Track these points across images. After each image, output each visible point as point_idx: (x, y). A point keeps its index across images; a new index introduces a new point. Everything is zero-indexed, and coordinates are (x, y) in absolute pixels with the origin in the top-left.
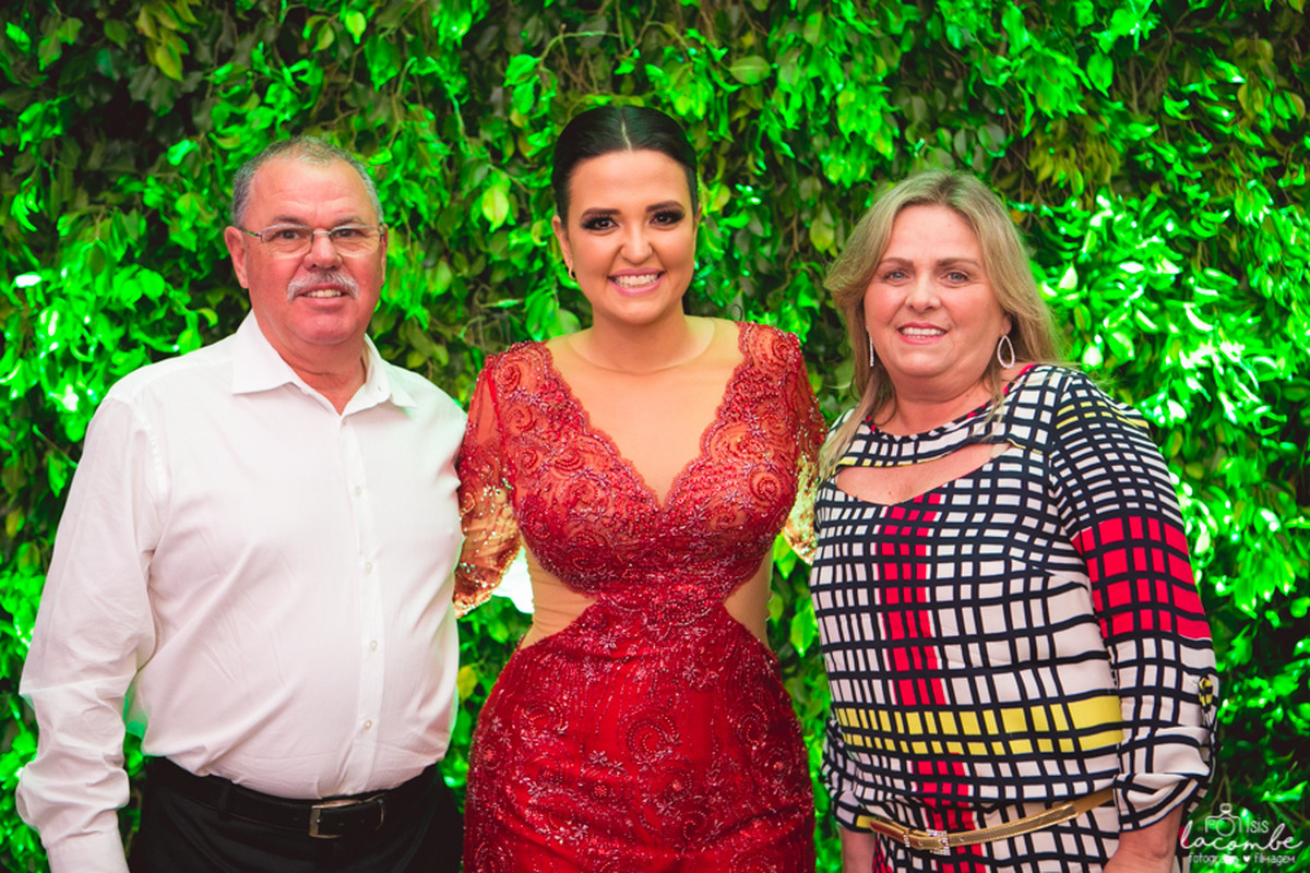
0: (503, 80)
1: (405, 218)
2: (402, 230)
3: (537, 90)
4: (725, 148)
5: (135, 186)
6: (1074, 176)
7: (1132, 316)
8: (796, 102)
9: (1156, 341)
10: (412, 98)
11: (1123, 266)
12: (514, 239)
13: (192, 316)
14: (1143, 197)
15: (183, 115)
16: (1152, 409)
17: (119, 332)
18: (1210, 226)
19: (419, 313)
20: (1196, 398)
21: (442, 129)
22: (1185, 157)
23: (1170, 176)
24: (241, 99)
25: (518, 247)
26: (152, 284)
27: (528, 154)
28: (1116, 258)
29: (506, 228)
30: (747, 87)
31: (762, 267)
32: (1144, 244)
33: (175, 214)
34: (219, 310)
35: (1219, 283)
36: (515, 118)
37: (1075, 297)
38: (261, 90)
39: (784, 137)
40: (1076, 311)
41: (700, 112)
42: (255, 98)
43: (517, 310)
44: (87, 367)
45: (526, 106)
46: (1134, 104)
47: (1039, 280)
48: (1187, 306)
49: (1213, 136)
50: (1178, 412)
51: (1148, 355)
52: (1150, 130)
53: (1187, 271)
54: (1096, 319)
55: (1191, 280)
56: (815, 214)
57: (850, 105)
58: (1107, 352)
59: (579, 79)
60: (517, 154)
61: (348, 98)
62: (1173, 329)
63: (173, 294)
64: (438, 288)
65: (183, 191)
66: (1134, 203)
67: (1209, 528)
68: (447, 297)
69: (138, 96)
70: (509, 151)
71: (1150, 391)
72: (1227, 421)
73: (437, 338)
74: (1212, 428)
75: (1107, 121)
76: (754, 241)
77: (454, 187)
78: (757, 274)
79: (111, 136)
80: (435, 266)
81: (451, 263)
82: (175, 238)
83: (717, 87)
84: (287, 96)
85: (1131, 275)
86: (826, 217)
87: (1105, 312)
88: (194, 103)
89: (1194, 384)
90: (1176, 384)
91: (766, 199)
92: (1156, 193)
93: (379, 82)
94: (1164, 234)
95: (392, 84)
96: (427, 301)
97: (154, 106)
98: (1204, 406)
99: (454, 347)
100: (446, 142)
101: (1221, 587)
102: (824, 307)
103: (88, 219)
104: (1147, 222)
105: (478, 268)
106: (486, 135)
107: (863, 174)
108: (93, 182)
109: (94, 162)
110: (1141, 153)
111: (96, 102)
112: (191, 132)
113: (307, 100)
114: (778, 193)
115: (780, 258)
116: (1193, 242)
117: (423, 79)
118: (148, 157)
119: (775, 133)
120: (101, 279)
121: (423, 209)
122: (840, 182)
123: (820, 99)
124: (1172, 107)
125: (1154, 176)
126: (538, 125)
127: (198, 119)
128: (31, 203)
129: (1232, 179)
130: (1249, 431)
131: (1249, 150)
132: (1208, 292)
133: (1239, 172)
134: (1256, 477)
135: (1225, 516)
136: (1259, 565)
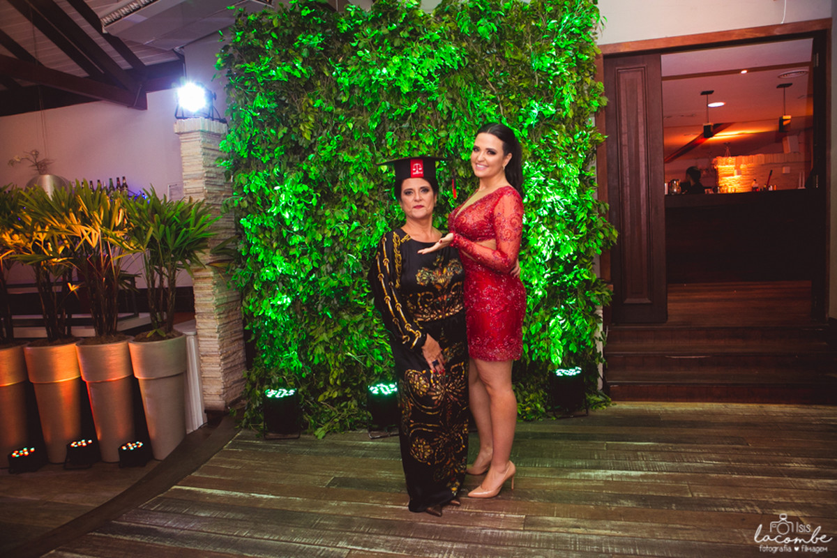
0: (384, 138)
1: (363, 170)
2: (362, 173)
3: (393, 140)
4: (438, 152)
5: (301, 165)
7: (534, 190)
8: (454, 141)
9: (540, 196)
10: (364, 143)
11: (532, 178)
12: (388, 175)
13: (314, 195)
14: (536, 161)
15: (311, 149)
16: (540, 212)
17: (298, 199)
18: (552, 169)
19: (366, 193)
20: (549, 209)
21: (370, 149)
22: (546, 152)
23: (542, 157)
24: (324, 144)
25: (390, 177)
26: (305, 187)
27: (391, 155)
28: (530, 176)
29: (386, 172)
30: (442, 138)
31: (447, 180)
32: (536, 173)
33: (311, 172)
34: (320, 193)
35: (554, 182)
36: (388, 147)
38: (329, 142)
39: (451, 149)
41: (431, 144)
42: (328, 144)
43: (389, 192)
44: (291, 208)
45: (390, 144)
46: (534, 140)
48: (547, 188)
49: (552, 147)
50: (546, 213)
51: (538, 200)
52: (537, 146)
53: (547, 179)
55: (547, 182)
56: (459, 167)
57: (467, 141)
58: (529, 199)
59: (402, 137)
60: (389, 155)
61: (349, 143)
62: (544, 193)
63: (310, 190)
64: (371, 187)
65: (312, 166)
66: (533, 163)
67: (553, 240)
68: (373, 189)
69: (301, 144)
70: (387, 155)
71: (539, 208)
72: (557, 215)
73: (370, 199)
74: (554, 216)
75: (527, 144)
76: (445, 174)
77: (374, 163)
78: (446, 181)
79: (295, 153)
80: (370, 182)
81: (373, 181)
82: (310, 177)
83: (435, 138)
84: (335, 143)
85: (534, 180)
86: (462, 168)
88: (313, 145)
89: (549, 206)
90: (545, 206)
91: (448, 164)
92: (539, 160)
93: (356, 139)
94: (541, 170)
95: (359, 139)
96: (368, 190)
97: (304, 145)
98: (552, 211)
99: (375, 201)
100: (372, 152)
101: (556, 254)
102: (462, 189)
103: (290, 173)
104: (537, 167)
105: (380, 182)
106: (381, 151)
108: (290, 165)
109: (291, 160)
110: (535, 152)
111: (291, 146)
112: (313, 152)
113: (339, 144)
114: (450, 162)
115: (451, 178)
116: (548, 172)
117: (366, 138)
118: (303, 158)
119: (449, 149)
120: (294, 187)
121: (367, 168)
123: (459, 140)
124: (542, 141)
125: (539, 157)
126: (393, 148)
127: (315, 149)
128: (278, 169)
129: (556, 157)
130: (562, 217)
131: (560, 150)
132: (552, 184)
133: (558, 155)
134: (564, 228)
135: (557, 237)
136: (565, 248)
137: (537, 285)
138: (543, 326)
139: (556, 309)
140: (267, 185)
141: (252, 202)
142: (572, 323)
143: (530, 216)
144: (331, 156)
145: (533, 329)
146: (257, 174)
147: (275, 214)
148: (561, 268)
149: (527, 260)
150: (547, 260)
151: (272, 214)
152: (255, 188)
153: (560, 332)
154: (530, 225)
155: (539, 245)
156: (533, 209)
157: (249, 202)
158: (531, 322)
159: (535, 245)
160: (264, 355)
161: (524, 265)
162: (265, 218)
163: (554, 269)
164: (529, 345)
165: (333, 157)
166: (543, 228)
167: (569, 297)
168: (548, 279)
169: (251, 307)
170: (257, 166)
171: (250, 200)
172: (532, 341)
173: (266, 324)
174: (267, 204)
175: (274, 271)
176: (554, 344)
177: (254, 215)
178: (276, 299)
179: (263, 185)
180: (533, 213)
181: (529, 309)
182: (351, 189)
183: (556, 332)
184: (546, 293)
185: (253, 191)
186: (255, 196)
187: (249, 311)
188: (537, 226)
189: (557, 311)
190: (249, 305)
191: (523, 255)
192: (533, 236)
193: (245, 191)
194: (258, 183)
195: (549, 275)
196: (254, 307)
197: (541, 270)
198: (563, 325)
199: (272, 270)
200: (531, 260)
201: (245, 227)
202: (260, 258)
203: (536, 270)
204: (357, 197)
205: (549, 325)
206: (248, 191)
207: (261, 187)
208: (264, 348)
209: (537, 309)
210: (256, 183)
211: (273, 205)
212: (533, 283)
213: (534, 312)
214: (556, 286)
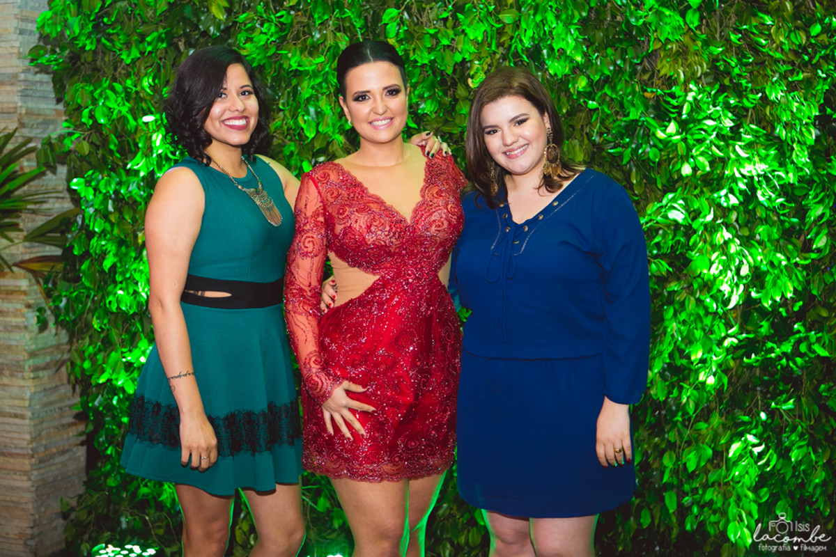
0: (382, 20)
3: (398, 26)
4: (498, 56)
6: (679, 74)
7: (709, 148)
8: (530, 33)
9: (724, 161)
10: (338, 29)
11: (705, 122)
14: (715, 83)
16: (720, 197)
18: (754, 102)
19: (338, 138)
20: (743, 193)
22: (742, 64)
23: (734, 74)
24: (252, 30)
28: (700, 117)
30: (507, 24)
32: (713, 110)
35: (757, 132)
37: (679, 137)
38: (262, 25)
39: (524, 52)
40: (679, 145)
41: (480, 38)
42: (259, 29)
45: (394, 33)
47: (656, 128)
48: (737, 144)
49: (756, 53)
50: (734, 200)
52: (721, 49)
53: (739, 125)
54: (689, 149)
55: (740, 130)
57: (559, 35)
58: (695, 169)
62: (733, 156)
66: (708, 89)
67: (748, 262)
69: (204, 28)
71: (720, 188)
72: (763, 205)
74: (754, 210)
75: (700, 44)
83: (491, 25)
84: (274, 29)
85: (708, 126)
87: (694, 145)
88: (231, 32)
89: (742, 186)
90: (733, 185)
92: (725, 82)
93: (319, 21)
94: (727, 106)
95: (326, 22)
97: (211, 32)
98: (749, 196)
101: (755, 294)
104: (714, 98)
107: (567, 71)
110: (718, 62)
111: (184, 31)
113: (284, 30)
116: (746, 110)
117: (344, 20)
119: (520, 51)
122: (556, 74)
123: (543, 32)
124: (733, 37)
125: (725, 73)
126: (400, 44)
127: (231, 40)
128: (151, 81)
129: (766, 76)
130: (774, 210)
131: (777, 61)
132: (748, 138)
133: (770, 72)
134: (776, 236)
135: (758, 256)
136: (775, 283)
137: (703, 361)
138: (715, 451)
139: (746, 418)
140: (131, 111)
141: (98, 143)
142: (784, 454)
143: (696, 207)
144: (265, 57)
145: (691, 461)
146: (112, 89)
147: (142, 174)
148: (765, 328)
149: (683, 304)
150: (731, 305)
151: (137, 172)
152: (104, 115)
153: (754, 473)
154: (695, 226)
155: (715, 270)
156: (705, 190)
157: (92, 144)
158: (689, 443)
159: (705, 271)
160: (108, 467)
161: (675, 315)
162: (124, 178)
163: (749, 328)
164: (680, 494)
165: (270, 57)
166: (723, 235)
167: (781, 393)
168: (732, 350)
169: (87, 365)
170: (115, 69)
171: (94, 138)
172: (687, 487)
173: (115, 402)
174: (130, 151)
175: (135, 292)
176: (739, 498)
177: (101, 173)
178: (136, 352)
179: (124, 110)
180: (703, 200)
181: (685, 413)
182: (302, 129)
183: (745, 473)
184: (725, 380)
185: (102, 121)
186: (105, 132)
187: (83, 370)
188: (711, 229)
189: (751, 423)
190: (83, 360)
191: (674, 292)
192: (700, 251)
193: (83, 120)
194: (112, 104)
195: (736, 341)
196: (92, 365)
197: (716, 328)
198: (761, 455)
199: (131, 291)
200: (691, 305)
201: (82, 195)
202: (107, 264)
203: (704, 330)
204: (317, 146)
205: (728, 454)
206: (91, 122)
207: (120, 112)
208: (109, 452)
209: (705, 415)
210: (108, 103)
211: (140, 154)
212: (693, 358)
213: (697, 420)
214: (750, 367)
